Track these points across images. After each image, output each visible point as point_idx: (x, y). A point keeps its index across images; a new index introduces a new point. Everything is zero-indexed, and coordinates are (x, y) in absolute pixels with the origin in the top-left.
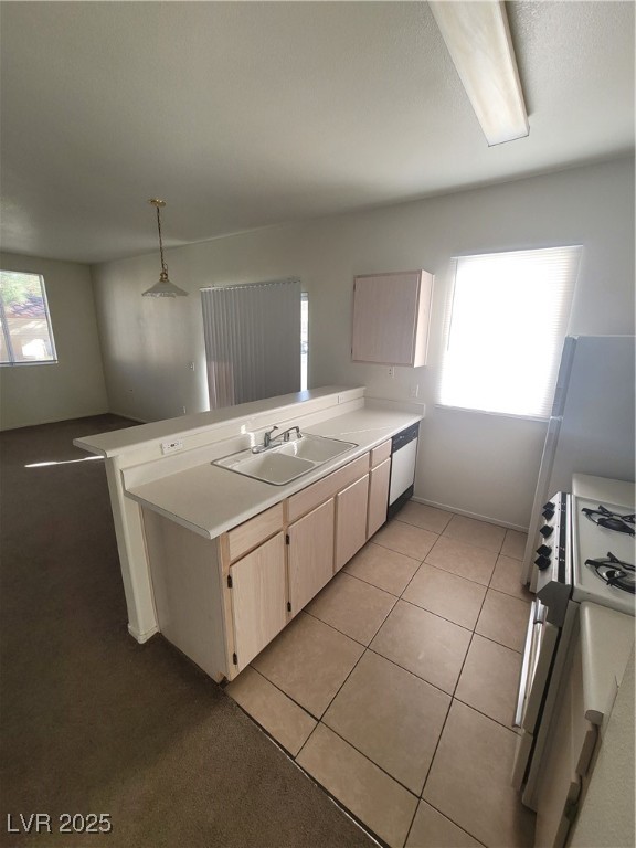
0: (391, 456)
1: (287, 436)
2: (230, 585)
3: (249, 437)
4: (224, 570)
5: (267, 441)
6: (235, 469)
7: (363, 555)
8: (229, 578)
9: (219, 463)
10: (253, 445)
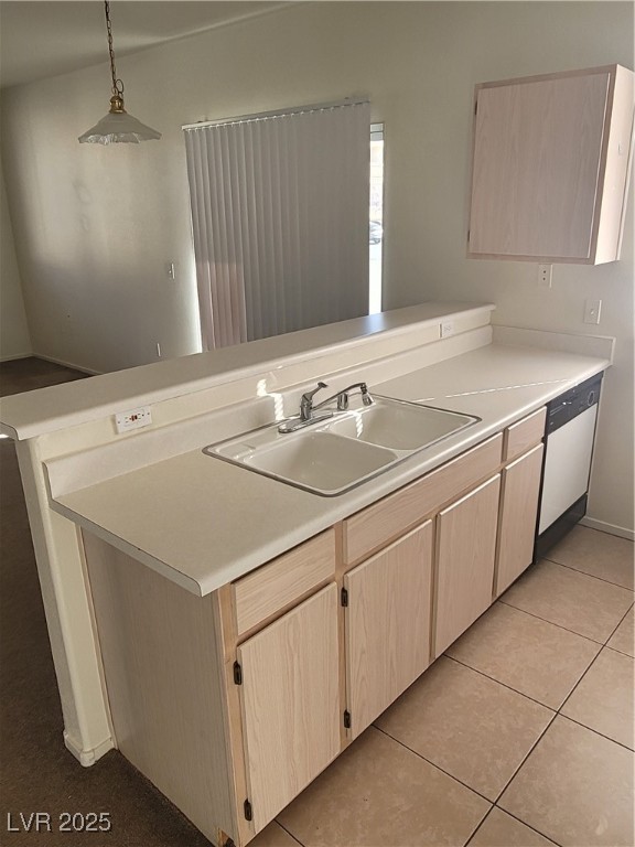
0: (544, 440)
1: (342, 400)
2: (238, 679)
3: (273, 402)
4: (227, 652)
5: (307, 410)
6: (246, 462)
7: (487, 626)
8: (237, 666)
9: (218, 450)
10: (279, 416)
